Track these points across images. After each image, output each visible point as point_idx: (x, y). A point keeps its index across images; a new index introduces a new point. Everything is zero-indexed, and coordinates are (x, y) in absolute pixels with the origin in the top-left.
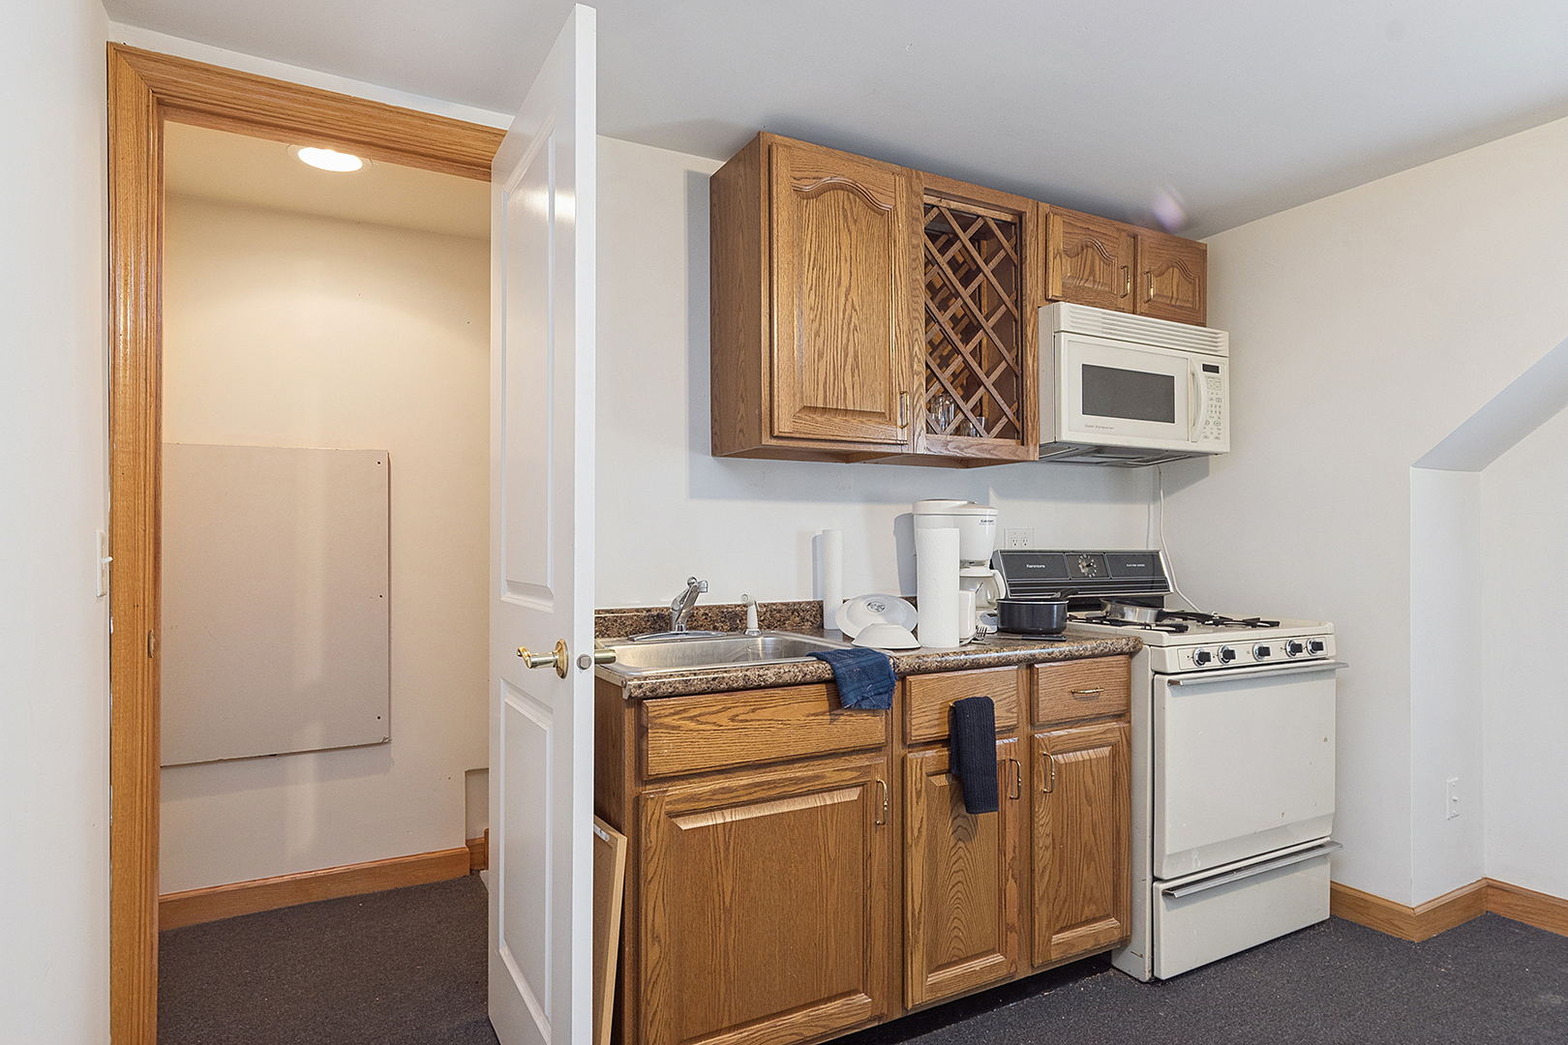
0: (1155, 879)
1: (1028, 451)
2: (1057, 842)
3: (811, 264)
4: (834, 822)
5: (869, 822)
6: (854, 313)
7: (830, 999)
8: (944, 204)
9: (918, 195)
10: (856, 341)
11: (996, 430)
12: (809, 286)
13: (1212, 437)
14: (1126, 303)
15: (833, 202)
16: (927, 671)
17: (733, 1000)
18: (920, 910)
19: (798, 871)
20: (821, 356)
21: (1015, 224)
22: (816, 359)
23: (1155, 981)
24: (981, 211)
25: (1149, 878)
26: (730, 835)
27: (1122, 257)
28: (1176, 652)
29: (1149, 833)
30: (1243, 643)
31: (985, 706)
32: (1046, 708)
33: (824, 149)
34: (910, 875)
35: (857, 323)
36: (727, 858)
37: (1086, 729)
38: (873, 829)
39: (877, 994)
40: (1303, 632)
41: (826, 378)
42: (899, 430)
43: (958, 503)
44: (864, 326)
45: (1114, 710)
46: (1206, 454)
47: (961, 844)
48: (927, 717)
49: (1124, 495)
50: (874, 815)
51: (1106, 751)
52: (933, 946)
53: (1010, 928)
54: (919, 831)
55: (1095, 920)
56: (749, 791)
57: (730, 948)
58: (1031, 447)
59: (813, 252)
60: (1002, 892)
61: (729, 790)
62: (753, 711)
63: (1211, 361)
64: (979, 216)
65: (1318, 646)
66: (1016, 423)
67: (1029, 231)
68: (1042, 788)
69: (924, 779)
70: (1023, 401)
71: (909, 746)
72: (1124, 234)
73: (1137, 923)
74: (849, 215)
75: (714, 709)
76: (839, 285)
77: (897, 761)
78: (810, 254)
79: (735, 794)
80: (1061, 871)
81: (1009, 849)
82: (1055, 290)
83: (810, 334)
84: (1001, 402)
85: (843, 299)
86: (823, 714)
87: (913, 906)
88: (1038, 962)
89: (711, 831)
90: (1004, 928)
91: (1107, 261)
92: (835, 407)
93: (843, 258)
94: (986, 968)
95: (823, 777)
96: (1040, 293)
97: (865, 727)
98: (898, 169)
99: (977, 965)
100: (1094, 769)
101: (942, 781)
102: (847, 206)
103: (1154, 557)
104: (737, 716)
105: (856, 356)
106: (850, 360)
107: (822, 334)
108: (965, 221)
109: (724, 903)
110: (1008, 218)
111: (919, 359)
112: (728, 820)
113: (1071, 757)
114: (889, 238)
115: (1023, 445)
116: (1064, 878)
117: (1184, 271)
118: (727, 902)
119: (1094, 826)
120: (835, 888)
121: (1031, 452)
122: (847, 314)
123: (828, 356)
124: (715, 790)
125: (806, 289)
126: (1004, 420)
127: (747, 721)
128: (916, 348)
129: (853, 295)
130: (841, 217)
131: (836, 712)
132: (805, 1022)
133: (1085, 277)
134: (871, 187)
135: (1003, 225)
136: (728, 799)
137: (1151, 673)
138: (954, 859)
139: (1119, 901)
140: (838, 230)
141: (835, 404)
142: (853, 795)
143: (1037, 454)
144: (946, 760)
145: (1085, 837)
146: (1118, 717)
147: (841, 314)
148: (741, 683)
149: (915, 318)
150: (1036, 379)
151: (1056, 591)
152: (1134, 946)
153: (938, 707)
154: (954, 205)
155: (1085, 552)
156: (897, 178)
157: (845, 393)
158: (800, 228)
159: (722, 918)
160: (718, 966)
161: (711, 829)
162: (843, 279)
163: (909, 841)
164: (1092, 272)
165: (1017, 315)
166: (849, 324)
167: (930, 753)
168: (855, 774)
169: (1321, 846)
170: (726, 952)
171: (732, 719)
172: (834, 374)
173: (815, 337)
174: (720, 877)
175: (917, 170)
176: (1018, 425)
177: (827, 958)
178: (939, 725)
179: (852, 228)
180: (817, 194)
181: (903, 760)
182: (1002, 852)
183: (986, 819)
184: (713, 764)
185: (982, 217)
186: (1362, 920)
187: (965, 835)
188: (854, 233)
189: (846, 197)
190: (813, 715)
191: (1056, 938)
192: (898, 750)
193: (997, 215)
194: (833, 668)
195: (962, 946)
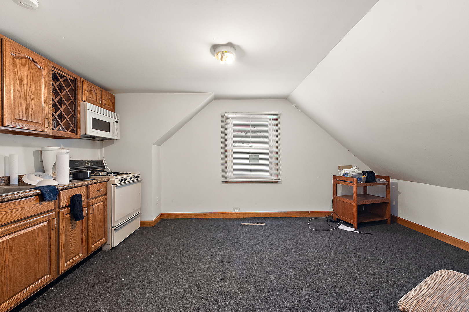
0: (112, 227)
1: (78, 136)
2: (93, 225)
3: (18, 78)
4: (41, 232)
5: (50, 230)
6: (32, 95)
7: (39, 280)
8: (56, 71)
9: (50, 67)
10: (32, 102)
11: (69, 130)
12: (17, 84)
13: (116, 136)
14: (99, 105)
15: (25, 62)
16: (65, 189)
17: (9, 291)
18: (63, 248)
19: (30, 247)
20: (21, 105)
21: (74, 81)
22: (19, 106)
23: (113, 248)
24: (66, 75)
25: (111, 227)
26: (8, 243)
27: (99, 95)
28: (117, 180)
29: (111, 218)
30: (127, 177)
31: (80, 196)
32: (91, 195)
33: (21, 46)
34: (61, 240)
35: (33, 97)
36: (7, 250)
37: (99, 198)
38: (51, 231)
39: (52, 273)
40: (136, 174)
41: (23, 111)
42: (45, 128)
43: (57, 148)
44: (35, 98)
45: (104, 193)
46: (113, 139)
47: (73, 230)
48: (64, 202)
49: (94, 147)
50: (51, 228)
51: (103, 202)
52: (66, 256)
53: (84, 247)
54: (63, 229)
55: (101, 240)
56: (15, 229)
57: (8, 276)
58: (79, 135)
59: (18, 75)
60: (82, 239)
61: (9, 230)
62: (16, 206)
63: (117, 120)
64: (65, 76)
65: (139, 177)
66: (74, 129)
67: (78, 84)
68: (90, 213)
69: (64, 216)
70: (76, 124)
71: (60, 209)
72: (99, 90)
73: (108, 238)
74: (30, 67)
75: (3, 207)
76: (27, 86)
77: (57, 213)
78: (17, 75)
79: (10, 231)
80: (94, 231)
81: (83, 228)
82: (84, 99)
83: (17, 98)
84: (71, 123)
85: (28, 90)
86: (38, 204)
87: (61, 248)
88: (89, 252)
89: (2, 244)
90: (82, 247)
91: (96, 94)
92: (25, 120)
93: (28, 79)
94: (79, 257)
95: (38, 220)
96: (81, 99)
97: (50, 205)
98: (44, 58)
99: (76, 258)
100: (100, 207)
101: (68, 216)
102: (29, 64)
103: (101, 161)
104: (11, 208)
105: (32, 107)
106: (30, 107)
107: (21, 98)
108: (62, 77)
109: (6, 263)
110: (73, 79)
111: (50, 110)
112: (8, 238)
113: (96, 205)
114: (42, 76)
115: (76, 134)
116: (95, 232)
117: (111, 101)
118: (7, 263)
119: (100, 219)
120: (41, 249)
121: (79, 136)
122: (29, 94)
123: (23, 105)
124: (3, 231)
125: (16, 85)
126: (71, 128)
127: (14, 209)
128: (50, 107)
129: (31, 89)
130: (28, 67)
131: (41, 203)
132: (32, 288)
133: (91, 97)
134: (37, 61)
135: (71, 80)
136: (8, 232)
137: (111, 185)
138: (71, 234)
139: (105, 235)
140: (26, 70)
141: (26, 119)
142: (46, 223)
143: (80, 137)
144: (70, 210)
145: (99, 222)
146: (104, 195)
147: (28, 94)
148: (13, 198)
149: (49, 99)
150: (80, 119)
151: (86, 169)
152: (108, 243)
153: (67, 198)
154: (59, 72)
155: (87, 160)
156: (45, 61)
157: (29, 116)
158: (14, 66)
159: (5, 268)
160: (3, 282)
161: (1, 243)
162: (28, 84)
163: (61, 232)
164: (93, 96)
165: (75, 103)
166: (30, 97)
167: (65, 209)
168: (47, 218)
169: (138, 214)
170: (7, 278)
171: (9, 209)
172: (25, 110)
173: (19, 99)
174: (4, 256)
175: (50, 60)
176: (75, 130)
177: (39, 268)
178: (67, 202)
179: (31, 71)
180: (20, 58)
181: (58, 213)
182: (82, 229)
183: (79, 223)
184: (2, 223)
185: (66, 77)
186: (145, 226)
187: (73, 227)
188: (32, 73)
189: (29, 62)
190: (35, 204)
191: (93, 246)
192: (57, 210)
193: (70, 77)
194: (41, 191)
195: (73, 254)
